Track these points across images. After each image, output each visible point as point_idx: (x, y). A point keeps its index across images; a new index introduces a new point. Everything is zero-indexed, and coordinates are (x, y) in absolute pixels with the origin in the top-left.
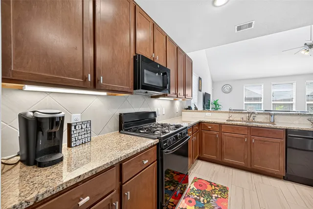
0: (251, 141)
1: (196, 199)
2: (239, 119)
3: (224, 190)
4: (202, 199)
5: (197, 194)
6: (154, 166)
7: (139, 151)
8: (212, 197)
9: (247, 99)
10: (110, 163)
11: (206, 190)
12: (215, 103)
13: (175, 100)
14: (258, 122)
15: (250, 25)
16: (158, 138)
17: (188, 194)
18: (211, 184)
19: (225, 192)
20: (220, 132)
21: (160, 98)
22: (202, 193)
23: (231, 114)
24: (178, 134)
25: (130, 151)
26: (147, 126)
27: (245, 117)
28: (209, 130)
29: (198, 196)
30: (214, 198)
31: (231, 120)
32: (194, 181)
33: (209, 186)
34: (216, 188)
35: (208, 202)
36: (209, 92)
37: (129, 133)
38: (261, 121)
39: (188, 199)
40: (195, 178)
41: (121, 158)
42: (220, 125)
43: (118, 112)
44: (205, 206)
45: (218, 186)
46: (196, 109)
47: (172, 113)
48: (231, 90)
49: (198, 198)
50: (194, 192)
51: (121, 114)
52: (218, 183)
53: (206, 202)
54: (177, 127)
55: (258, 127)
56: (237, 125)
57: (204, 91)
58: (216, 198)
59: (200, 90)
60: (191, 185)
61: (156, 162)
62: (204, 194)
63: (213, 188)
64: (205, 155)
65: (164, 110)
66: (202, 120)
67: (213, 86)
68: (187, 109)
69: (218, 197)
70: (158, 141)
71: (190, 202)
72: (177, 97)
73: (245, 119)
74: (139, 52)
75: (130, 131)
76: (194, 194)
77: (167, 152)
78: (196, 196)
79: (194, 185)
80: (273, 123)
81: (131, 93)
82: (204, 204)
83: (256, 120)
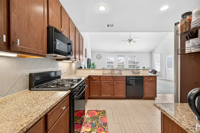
0: (114, 83)
1: (91, 123)
2: (108, 73)
3: (104, 112)
4: (94, 121)
5: (91, 120)
6: (67, 110)
7: (59, 101)
8: (99, 118)
9: (108, 63)
10: (39, 116)
11: (95, 115)
12: (93, 65)
13: (73, 62)
14: (115, 74)
15: (112, 26)
16: (70, 90)
17: (86, 122)
18: (97, 111)
19: (104, 113)
20: (100, 80)
21: (64, 61)
22: (93, 118)
23: (104, 71)
24: (81, 85)
25: (52, 103)
26: (55, 82)
27: (110, 71)
28: (94, 80)
29: (91, 121)
30: (100, 118)
31: (104, 74)
32: (88, 113)
33: (96, 113)
34: (100, 112)
35: (97, 122)
36: (90, 58)
37: (41, 89)
38: (116, 73)
39: (86, 125)
40: (88, 111)
41: (47, 110)
42: (100, 76)
43: (28, 72)
44: (96, 125)
45: (101, 111)
46: (85, 68)
47: (70, 72)
48: (101, 57)
49: (92, 122)
50: (89, 119)
51: (32, 74)
52: (100, 109)
53: (96, 122)
54: (79, 80)
55: (116, 76)
56: (108, 76)
57: (88, 57)
58: (101, 118)
59: (86, 57)
60: (87, 116)
61: (69, 106)
62: (95, 118)
63: (99, 113)
64: (92, 96)
65: (65, 70)
66: (90, 75)
67: (92, 55)
68: (79, 68)
69: (102, 117)
70: (70, 91)
71: (87, 126)
72: (76, 61)
73: (110, 73)
74: (51, 24)
75: (41, 88)
76: (89, 120)
77: (76, 98)
78: (90, 122)
79: (88, 115)
80: (121, 74)
81: (45, 56)
82: (96, 124)
83: (115, 73)
